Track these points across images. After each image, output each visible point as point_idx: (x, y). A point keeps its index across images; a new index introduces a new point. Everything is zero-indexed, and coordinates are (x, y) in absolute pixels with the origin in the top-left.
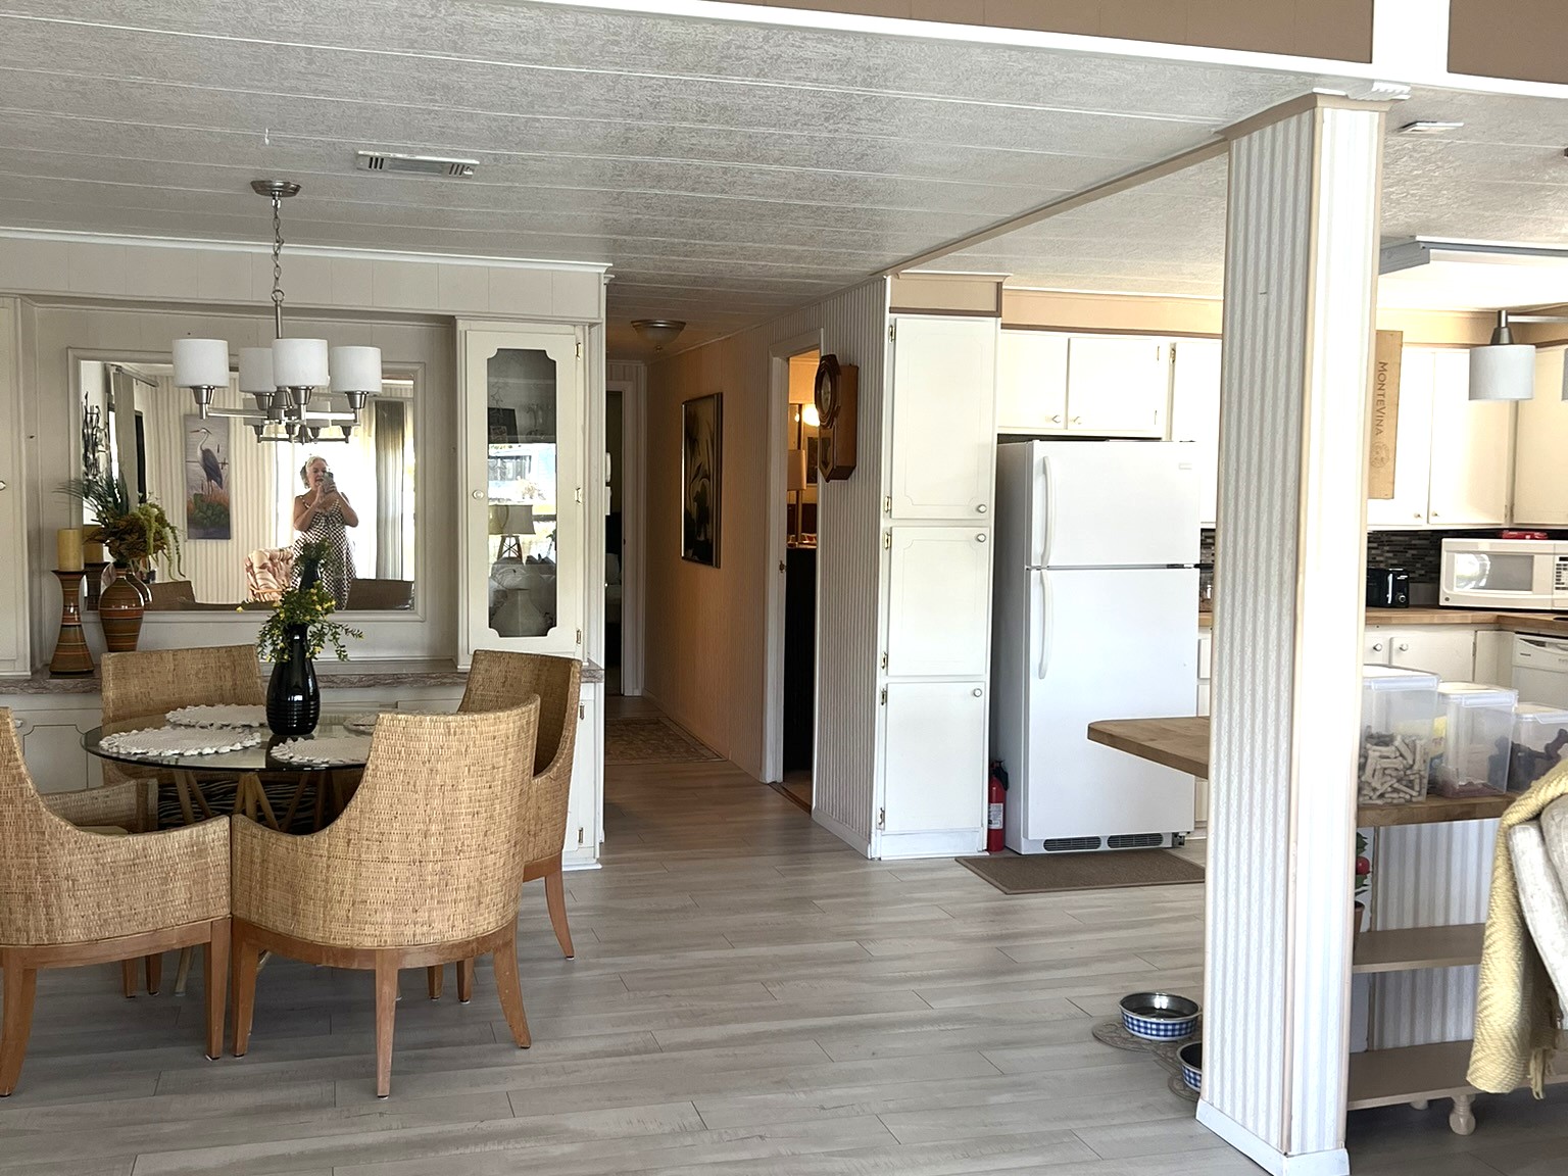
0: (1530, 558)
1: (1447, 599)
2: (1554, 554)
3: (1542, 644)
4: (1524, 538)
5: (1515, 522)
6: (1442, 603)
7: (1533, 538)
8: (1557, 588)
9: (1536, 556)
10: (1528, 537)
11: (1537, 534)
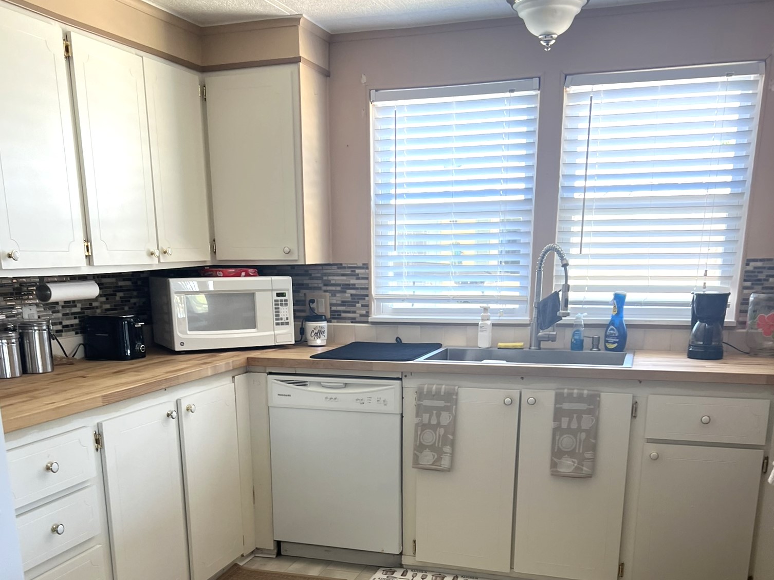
0: (251, 296)
1: (182, 344)
2: (272, 290)
3: (303, 384)
4: (239, 275)
5: (218, 259)
6: (178, 348)
7: (247, 275)
8: (277, 324)
9: (257, 294)
10: (243, 274)
11: (251, 271)
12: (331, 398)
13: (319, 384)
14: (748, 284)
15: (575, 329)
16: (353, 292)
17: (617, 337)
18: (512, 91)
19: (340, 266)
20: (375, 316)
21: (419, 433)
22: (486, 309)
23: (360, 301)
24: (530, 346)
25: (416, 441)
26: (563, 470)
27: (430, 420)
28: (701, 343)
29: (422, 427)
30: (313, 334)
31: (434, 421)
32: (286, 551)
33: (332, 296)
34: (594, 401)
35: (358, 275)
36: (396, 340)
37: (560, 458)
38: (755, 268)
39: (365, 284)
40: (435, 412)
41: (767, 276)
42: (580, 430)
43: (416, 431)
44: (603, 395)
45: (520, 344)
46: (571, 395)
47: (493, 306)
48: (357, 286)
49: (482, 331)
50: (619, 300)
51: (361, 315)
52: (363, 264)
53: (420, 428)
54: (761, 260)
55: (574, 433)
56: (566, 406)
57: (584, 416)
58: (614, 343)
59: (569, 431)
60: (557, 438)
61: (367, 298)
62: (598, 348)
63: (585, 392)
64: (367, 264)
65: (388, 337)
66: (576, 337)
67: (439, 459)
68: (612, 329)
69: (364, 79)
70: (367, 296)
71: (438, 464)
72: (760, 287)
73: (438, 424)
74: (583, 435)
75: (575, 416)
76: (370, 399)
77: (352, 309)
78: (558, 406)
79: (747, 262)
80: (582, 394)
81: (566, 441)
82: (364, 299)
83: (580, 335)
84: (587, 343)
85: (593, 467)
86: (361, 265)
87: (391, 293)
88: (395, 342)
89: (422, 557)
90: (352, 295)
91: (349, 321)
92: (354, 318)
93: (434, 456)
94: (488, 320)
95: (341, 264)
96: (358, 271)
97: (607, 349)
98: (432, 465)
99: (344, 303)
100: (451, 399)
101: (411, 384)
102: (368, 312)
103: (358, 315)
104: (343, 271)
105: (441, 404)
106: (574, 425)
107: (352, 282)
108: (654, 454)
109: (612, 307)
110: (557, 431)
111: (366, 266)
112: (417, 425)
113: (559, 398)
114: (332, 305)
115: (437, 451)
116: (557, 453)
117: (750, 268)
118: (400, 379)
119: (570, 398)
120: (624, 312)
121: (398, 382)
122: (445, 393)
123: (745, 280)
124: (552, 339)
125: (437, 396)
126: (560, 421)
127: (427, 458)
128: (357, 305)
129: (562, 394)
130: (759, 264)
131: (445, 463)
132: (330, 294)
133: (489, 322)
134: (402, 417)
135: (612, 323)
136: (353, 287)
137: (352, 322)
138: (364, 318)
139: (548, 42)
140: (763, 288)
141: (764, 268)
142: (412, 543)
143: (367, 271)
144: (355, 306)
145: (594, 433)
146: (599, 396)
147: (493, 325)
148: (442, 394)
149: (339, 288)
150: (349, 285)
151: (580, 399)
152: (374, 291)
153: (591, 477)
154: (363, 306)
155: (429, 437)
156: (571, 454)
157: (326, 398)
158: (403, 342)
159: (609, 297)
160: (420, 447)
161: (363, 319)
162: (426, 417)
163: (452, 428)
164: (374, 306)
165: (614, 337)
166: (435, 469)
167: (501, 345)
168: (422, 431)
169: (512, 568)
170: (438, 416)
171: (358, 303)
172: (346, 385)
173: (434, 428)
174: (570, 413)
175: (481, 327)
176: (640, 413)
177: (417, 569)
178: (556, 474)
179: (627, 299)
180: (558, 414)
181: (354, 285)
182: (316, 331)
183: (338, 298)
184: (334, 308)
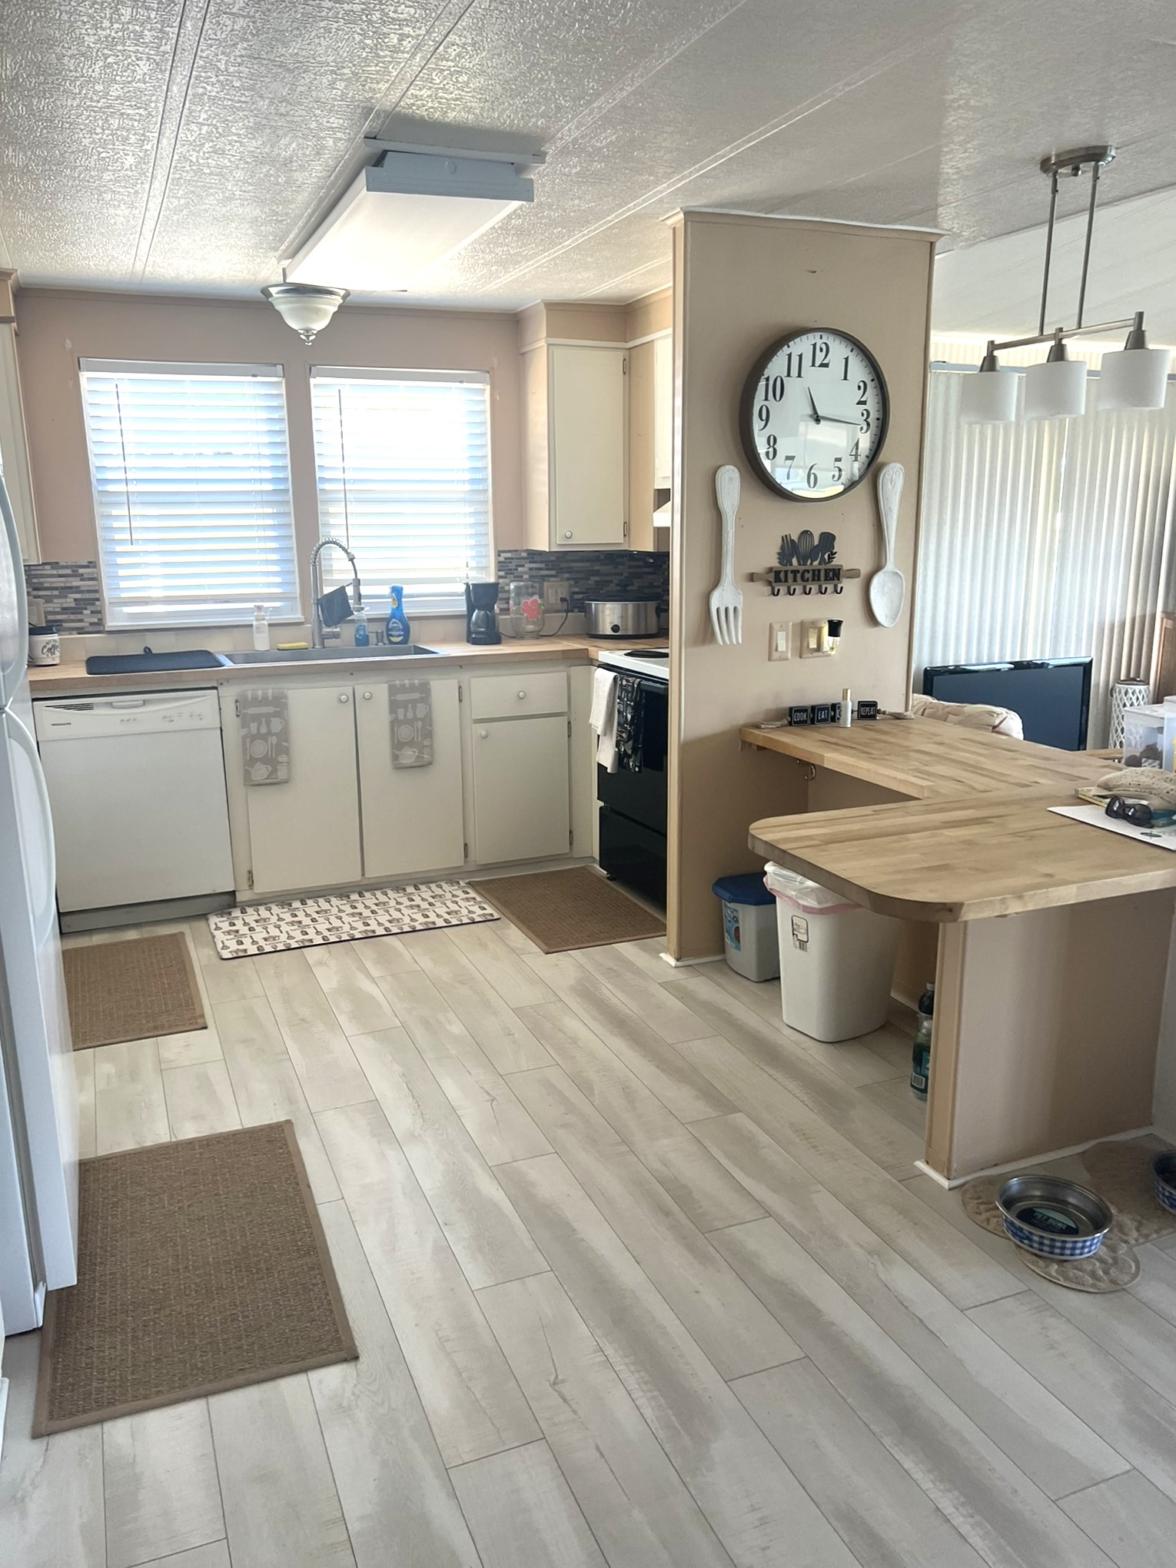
3: (88, 707)
12: (128, 720)
13: (110, 705)
14: (502, 573)
15: (357, 625)
16: (78, 596)
17: (402, 630)
18: (254, 376)
19: (55, 565)
20: (111, 624)
21: (248, 745)
22: (259, 608)
23: (88, 607)
24: (314, 645)
25: (244, 754)
26: (405, 761)
27: (258, 729)
28: (483, 630)
29: (249, 739)
30: (45, 650)
31: (264, 730)
32: (69, 926)
33: (47, 602)
34: (425, 689)
35: (82, 575)
36: (145, 651)
37: (400, 750)
38: (506, 558)
39: (94, 586)
40: (263, 720)
41: (517, 566)
42: (415, 719)
43: (244, 744)
44: (431, 682)
45: (303, 644)
46: (403, 685)
47: (266, 605)
48: (82, 589)
49: (258, 632)
50: (397, 592)
51: (92, 624)
52: (90, 562)
53: (248, 740)
54: (510, 551)
55: (411, 722)
56: (400, 697)
57: (418, 705)
58: (399, 636)
59: (407, 722)
60: (396, 730)
61: (97, 603)
62: (382, 642)
63: (416, 681)
64: (95, 562)
65: (133, 648)
66: (362, 633)
67: (275, 771)
68: (394, 623)
69: (68, 344)
70: (98, 600)
71: (274, 776)
72: (512, 576)
73: (269, 733)
74: (420, 724)
75: (410, 706)
76: (180, 715)
77: (79, 617)
78: (393, 698)
79: (499, 553)
80: (414, 684)
81: (405, 732)
82: (94, 604)
83: (364, 630)
84: (373, 638)
85: (432, 755)
86: (86, 563)
87: (123, 595)
88: (142, 653)
89: (262, 887)
90: (75, 600)
91: (75, 632)
92: (82, 628)
93: (267, 769)
94: (264, 619)
95: (57, 563)
96: (81, 571)
97: (391, 643)
98: (267, 778)
99: (65, 610)
100: (280, 705)
101: (230, 693)
102: (100, 619)
103: (88, 624)
104: (61, 572)
105: (270, 709)
106: (410, 715)
107: (75, 584)
108: (484, 733)
109: (390, 600)
110: (394, 724)
111: (93, 564)
112: (244, 738)
113: (393, 690)
114: (47, 613)
115: (270, 761)
116: (397, 745)
117: (501, 559)
118: (215, 688)
119: (403, 689)
120: (404, 605)
121: (215, 691)
122: (273, 697)
123: (499, 570)
124: (336, 636)
125: (264, 701)
126: (396, 713)
127: (261, 772)
128: (85, 612)
129: (395, 685)
130: (509, 555)
131: (282, 774)
132: (44, 601)
133: (266, 623)
134: (221, 730)
135: (393, 616)
136: (77, 589)
137: (79, 634)
138: (98, 627)
139: (308, 337)
140: (515, 577)
141: (512, 559)
142: (246, 876)
143: (95, 570)
144: (81, 613)
145: (428, 720)
146: (428, 684)
147: (270, 625)
148: (270, 698)
149: (56, 593)
150: (71, 588)
151: (412, 689)
152: (107, 595)
153: (431, 764)
154: (92, 612)
155: (259, 749)
156: (410, 744)
157: (122, 721)
158: (154, 652)
159: (386, 590)
160: (250, 762)
161: (96, 628)
162: (254, 727)
163: (284, 735)
164: (108, 611)
165: (399, 630)
166: (273, 783)
167: (281, 646)
168: (251, 742)
169: (363, 875)
170: (268, 723)
171: (86, 609)
172: (145, 702)
173: (264, 737)
174: (404, 704)
175: (257, 628)
176: (465, 696)
177: (256, 904)
178: (399, 767)
179: (405, 592)
180: (394, 706)
181: (78, 587)
182: (50, 646)
183: (57, 604)
184: (50, 617)
